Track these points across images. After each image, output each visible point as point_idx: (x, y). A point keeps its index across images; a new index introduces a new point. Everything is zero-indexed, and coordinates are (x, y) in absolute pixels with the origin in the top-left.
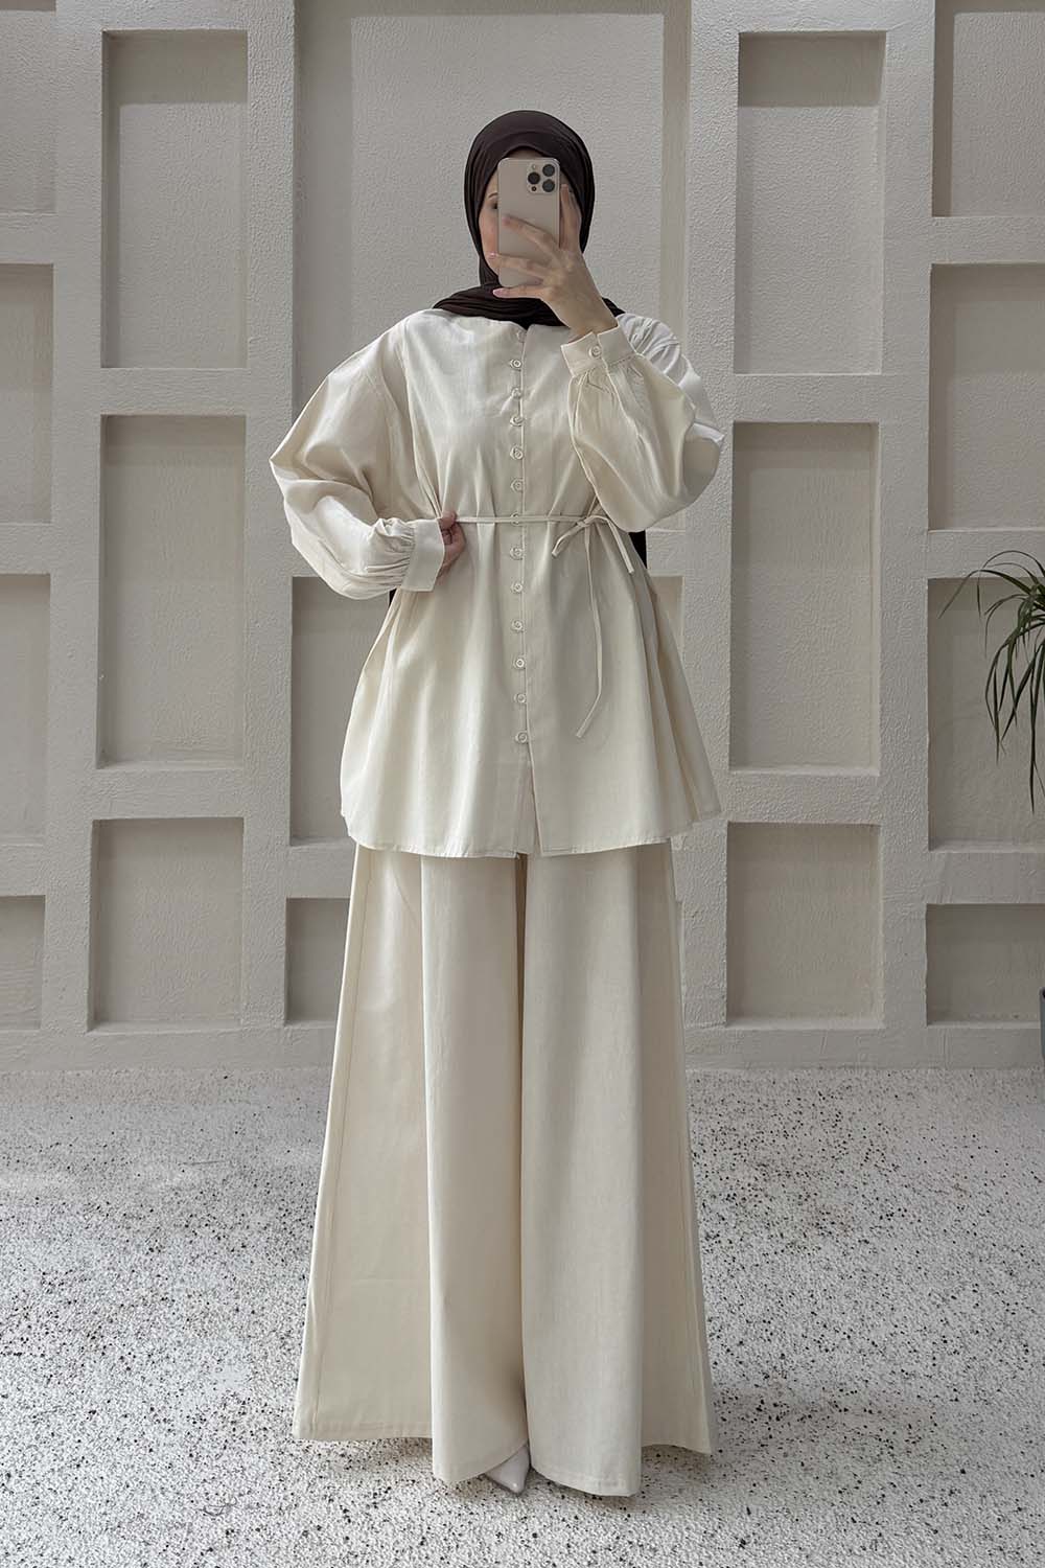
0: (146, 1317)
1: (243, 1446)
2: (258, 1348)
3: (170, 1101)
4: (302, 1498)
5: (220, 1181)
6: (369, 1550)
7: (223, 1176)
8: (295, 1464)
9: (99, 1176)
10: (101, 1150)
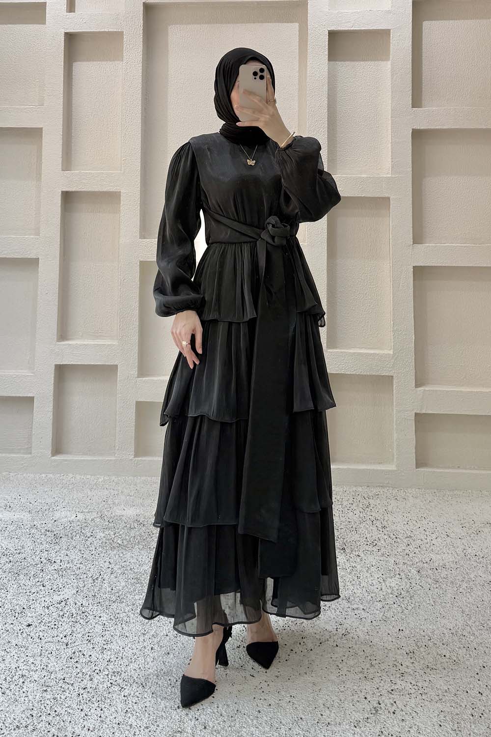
0: (40, 569)
1: (61, 619)
2: (82, 582)
3: (81, 488)
4: (78, 640)
5: (91, 519)
6: (98, 660)
7: (93, 517)
8: (80, 628)
9: (41, 515)
10: (46, 505)
